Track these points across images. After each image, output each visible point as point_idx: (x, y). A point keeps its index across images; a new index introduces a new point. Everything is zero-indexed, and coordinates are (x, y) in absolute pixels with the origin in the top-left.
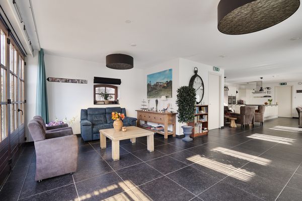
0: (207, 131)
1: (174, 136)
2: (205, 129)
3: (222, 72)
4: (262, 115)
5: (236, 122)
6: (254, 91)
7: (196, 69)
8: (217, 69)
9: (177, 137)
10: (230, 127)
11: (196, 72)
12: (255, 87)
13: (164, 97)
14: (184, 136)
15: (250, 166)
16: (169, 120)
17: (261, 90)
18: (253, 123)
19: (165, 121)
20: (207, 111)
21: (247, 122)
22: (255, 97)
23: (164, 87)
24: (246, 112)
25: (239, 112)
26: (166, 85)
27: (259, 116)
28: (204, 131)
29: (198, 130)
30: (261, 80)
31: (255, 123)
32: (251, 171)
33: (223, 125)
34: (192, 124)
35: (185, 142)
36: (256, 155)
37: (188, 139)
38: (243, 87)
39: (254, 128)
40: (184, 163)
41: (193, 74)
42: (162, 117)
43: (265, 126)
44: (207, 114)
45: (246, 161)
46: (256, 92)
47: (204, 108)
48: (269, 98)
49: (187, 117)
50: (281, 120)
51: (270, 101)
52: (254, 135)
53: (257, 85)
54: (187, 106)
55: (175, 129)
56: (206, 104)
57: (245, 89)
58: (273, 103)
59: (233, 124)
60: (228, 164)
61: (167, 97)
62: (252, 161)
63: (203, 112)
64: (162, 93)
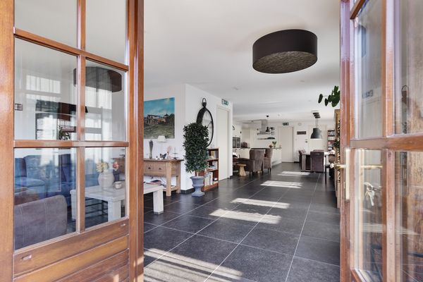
0: (217, 182)
1: (178, 192)
2: (216, 179)
3: (230, 107)
4: (270, 160)
5: (246, 169)
6: (259, 132)
7: (204, 101)
8: (226, 103)
9: (183, 192)
10: (239, 176)
11: (204, 104)
12: (260, 127)
13: (162, 138)
14: (193, 190)
15: (274, 211)
16: (173, 170)
17: (267, 131)
18: (262, 170)
19: (168, 172)
20: (217, 156)
21: (257, 168)
22: (259, 139)
23: (161, 123)
24: (256, 156)
25: (248, 157)
26: (164, 120)
27: (267, 161)
28: (215, 183)
29: (209, 181)
30: (267, 118)
31: (264, 170)
32: (276, 215)
33: (232, 175)
34: (202, 173)
35: (195, 197)
36: (276, 201)
37: (198, 193)
38: (247, 126)
39: (264, 176)
40: (209, 218)
41: (201, 107)
42: (161, 165)
43: (273, 173)
44: (217, 160)
45: (269, 208)
46: (261, 133)
47: (214, 152)
48: (273, 140)
49: (198, 164)
50: (285, 165)
51: (274, 143)
52: (266, 182)
53: (262, 124)
54: (198, 150)
55: (179, 181)
56: (215, 148)
57: (249, 128)
58: (277, 146)
59: (243, 173)
60: (254, 212)
61: (166, 137)
62: (273, 206)
63: (213, 157)
64: (159, 131)
